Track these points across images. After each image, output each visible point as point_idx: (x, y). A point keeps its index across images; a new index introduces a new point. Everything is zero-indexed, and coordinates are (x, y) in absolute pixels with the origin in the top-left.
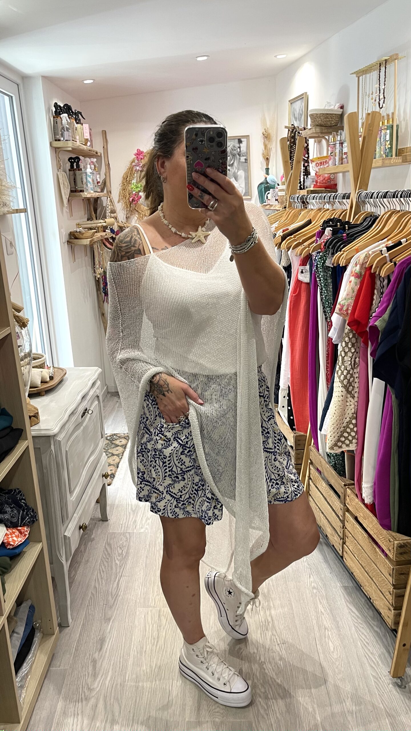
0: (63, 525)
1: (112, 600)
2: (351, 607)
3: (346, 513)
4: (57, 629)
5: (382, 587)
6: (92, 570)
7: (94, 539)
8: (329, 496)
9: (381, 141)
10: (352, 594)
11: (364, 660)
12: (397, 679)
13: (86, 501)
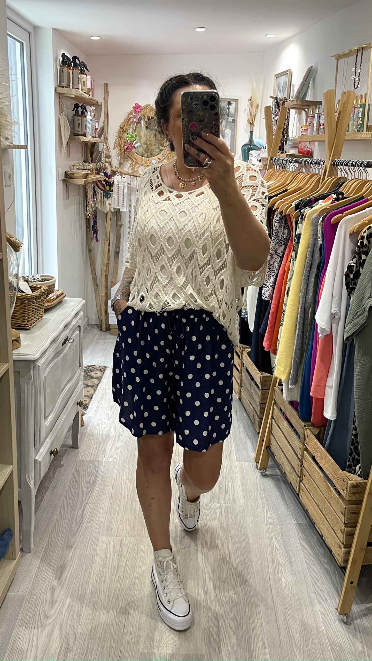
0: (35, 449)
1: (76, 526)
2: (303, 544)
3: (305, 452)
4: (19, 554)
5: (334, 525)
6: (59, 496)
7: (63, 465)
8: (290, 435)
9: (354, 117)
10: (306, 532)
11: (313, 595)
12: (343, 616)
13: (59, 426)
